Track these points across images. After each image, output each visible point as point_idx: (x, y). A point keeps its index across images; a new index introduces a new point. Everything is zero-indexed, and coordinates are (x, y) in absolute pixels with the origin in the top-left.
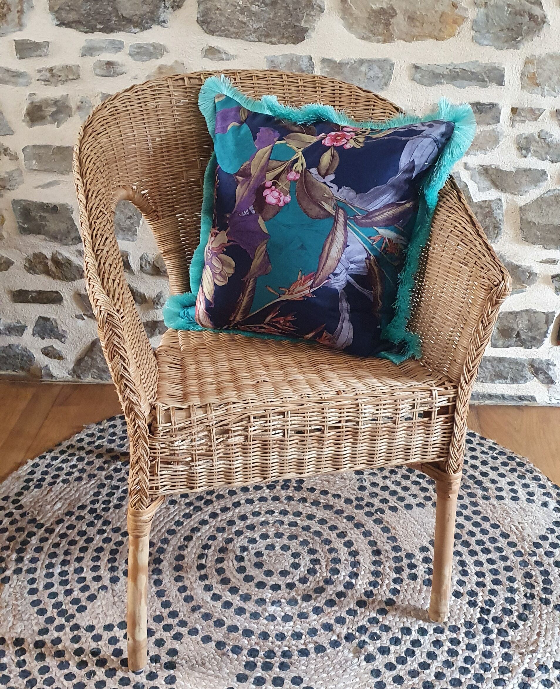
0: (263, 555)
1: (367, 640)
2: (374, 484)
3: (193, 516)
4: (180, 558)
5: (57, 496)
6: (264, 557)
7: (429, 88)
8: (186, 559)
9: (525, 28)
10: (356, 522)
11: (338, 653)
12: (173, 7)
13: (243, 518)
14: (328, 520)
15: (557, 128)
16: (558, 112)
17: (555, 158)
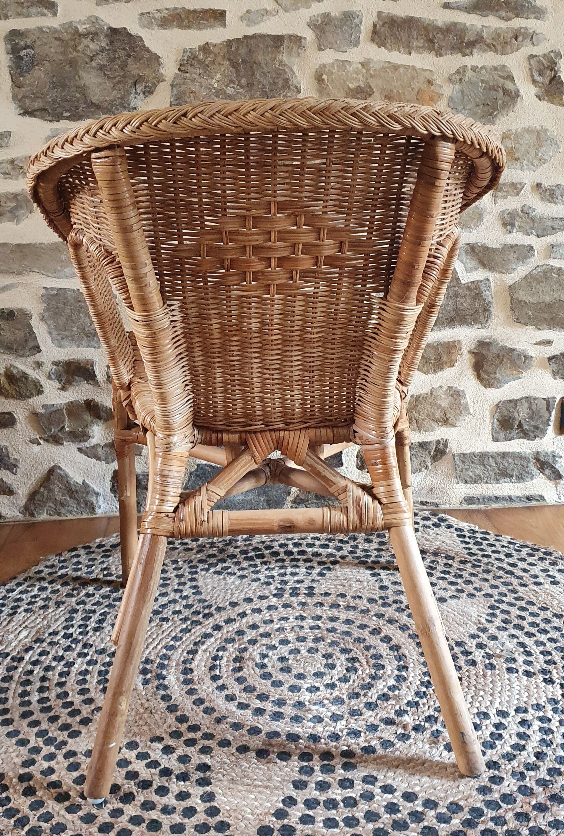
0: (288, 659)
1: (440, 729)
4: (187, 671)
6: (290, 661)
8: (195, 673)
9: (500, 102)
10: (387, 618)
11: (410, 746)
12: (144, 93)
14: (354, 620)
15: (539, 202)
16: (539, 185)
17: (540, 232)
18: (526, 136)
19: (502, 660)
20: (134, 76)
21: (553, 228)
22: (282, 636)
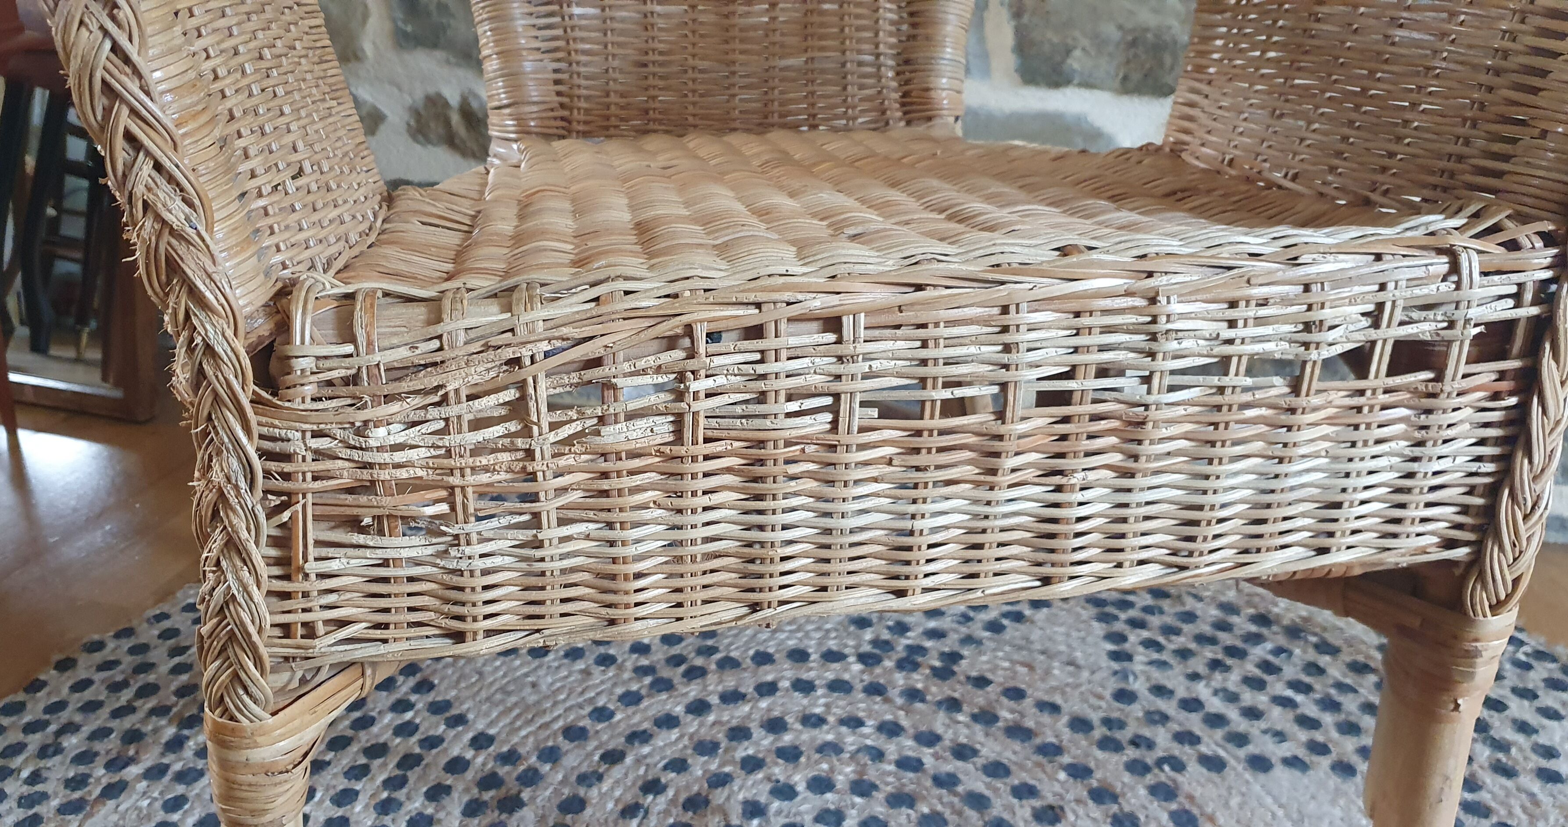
2: (1160, 690)
3: (645, 703)
10: (1095, 784)
13: (775, 726)
14: (1013, 768)
22: (825, 766)
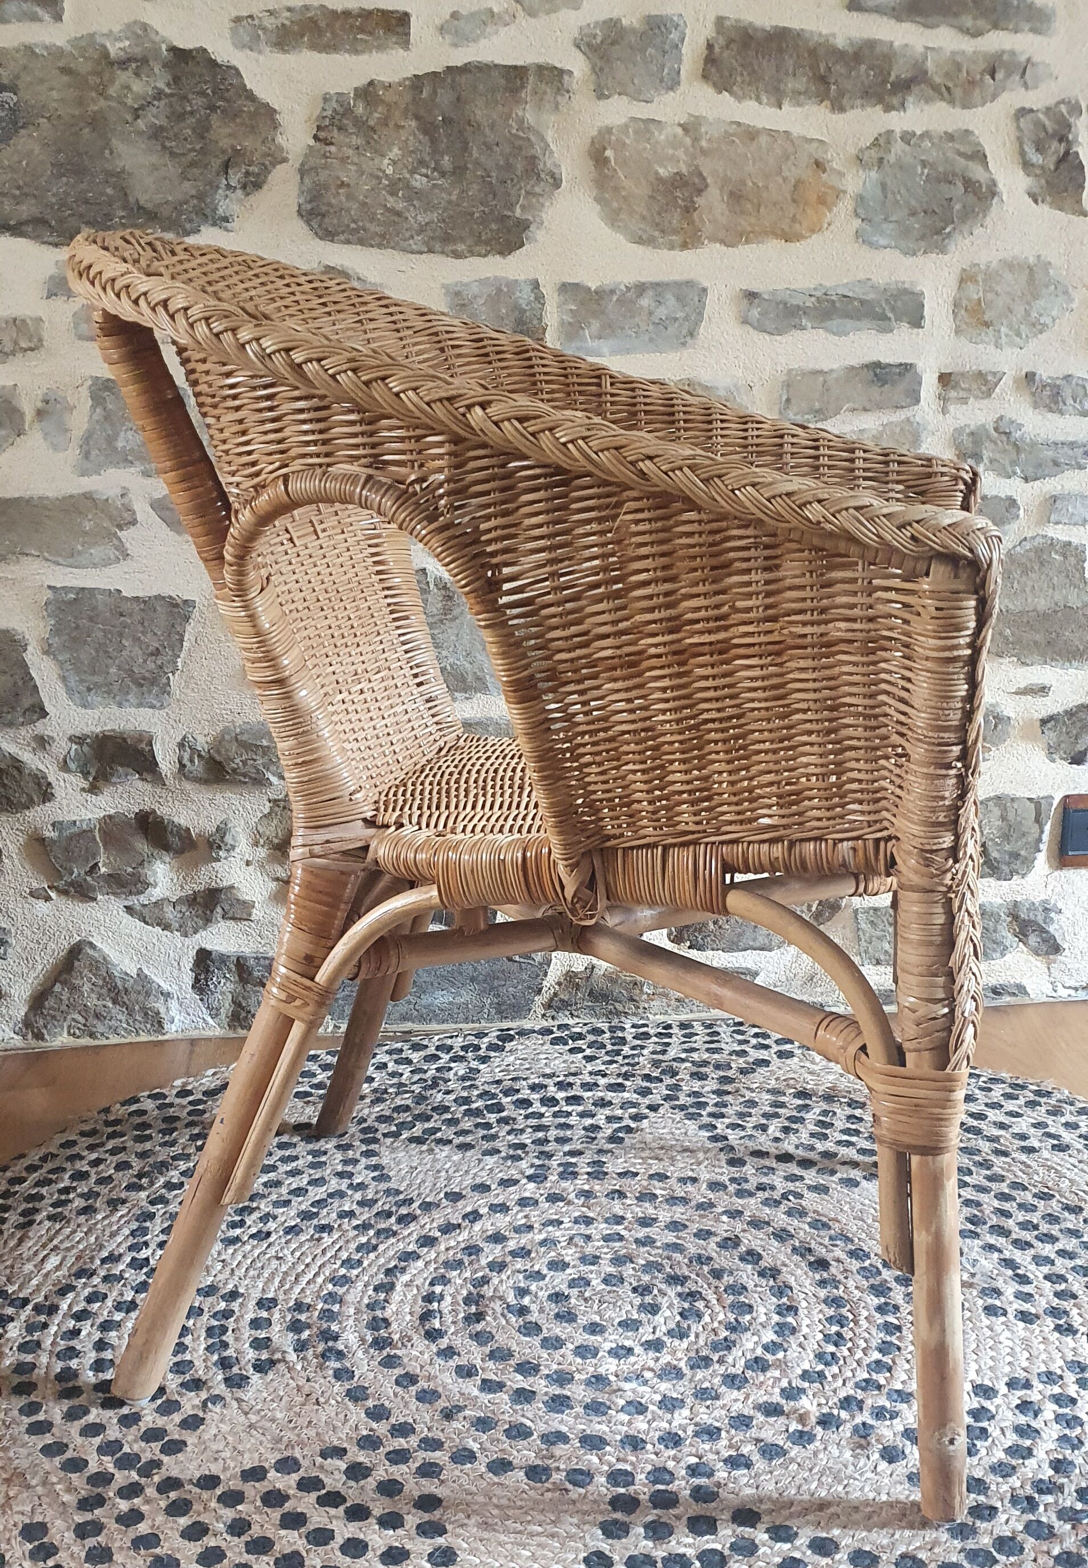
0: (568, 1297)
1: (871, 1421)
2: (759, 1154)
4: (378, 1324)
5: (44, 1246)
6: (573, 1301)
7: (779, 338)
8: (394, 1326)
9: (958, 207)
10: (748, 1218)
11: (815, 1453)
12: (244, 187)
14: (687, 1223)
15: (1030, 411)
16: (1030, 377)
17: (1030, 471)
18: (1008, 276)
19: (975, 1293)
20: (223, 152)
21: (1056, 464)
22: (553, 1254)
